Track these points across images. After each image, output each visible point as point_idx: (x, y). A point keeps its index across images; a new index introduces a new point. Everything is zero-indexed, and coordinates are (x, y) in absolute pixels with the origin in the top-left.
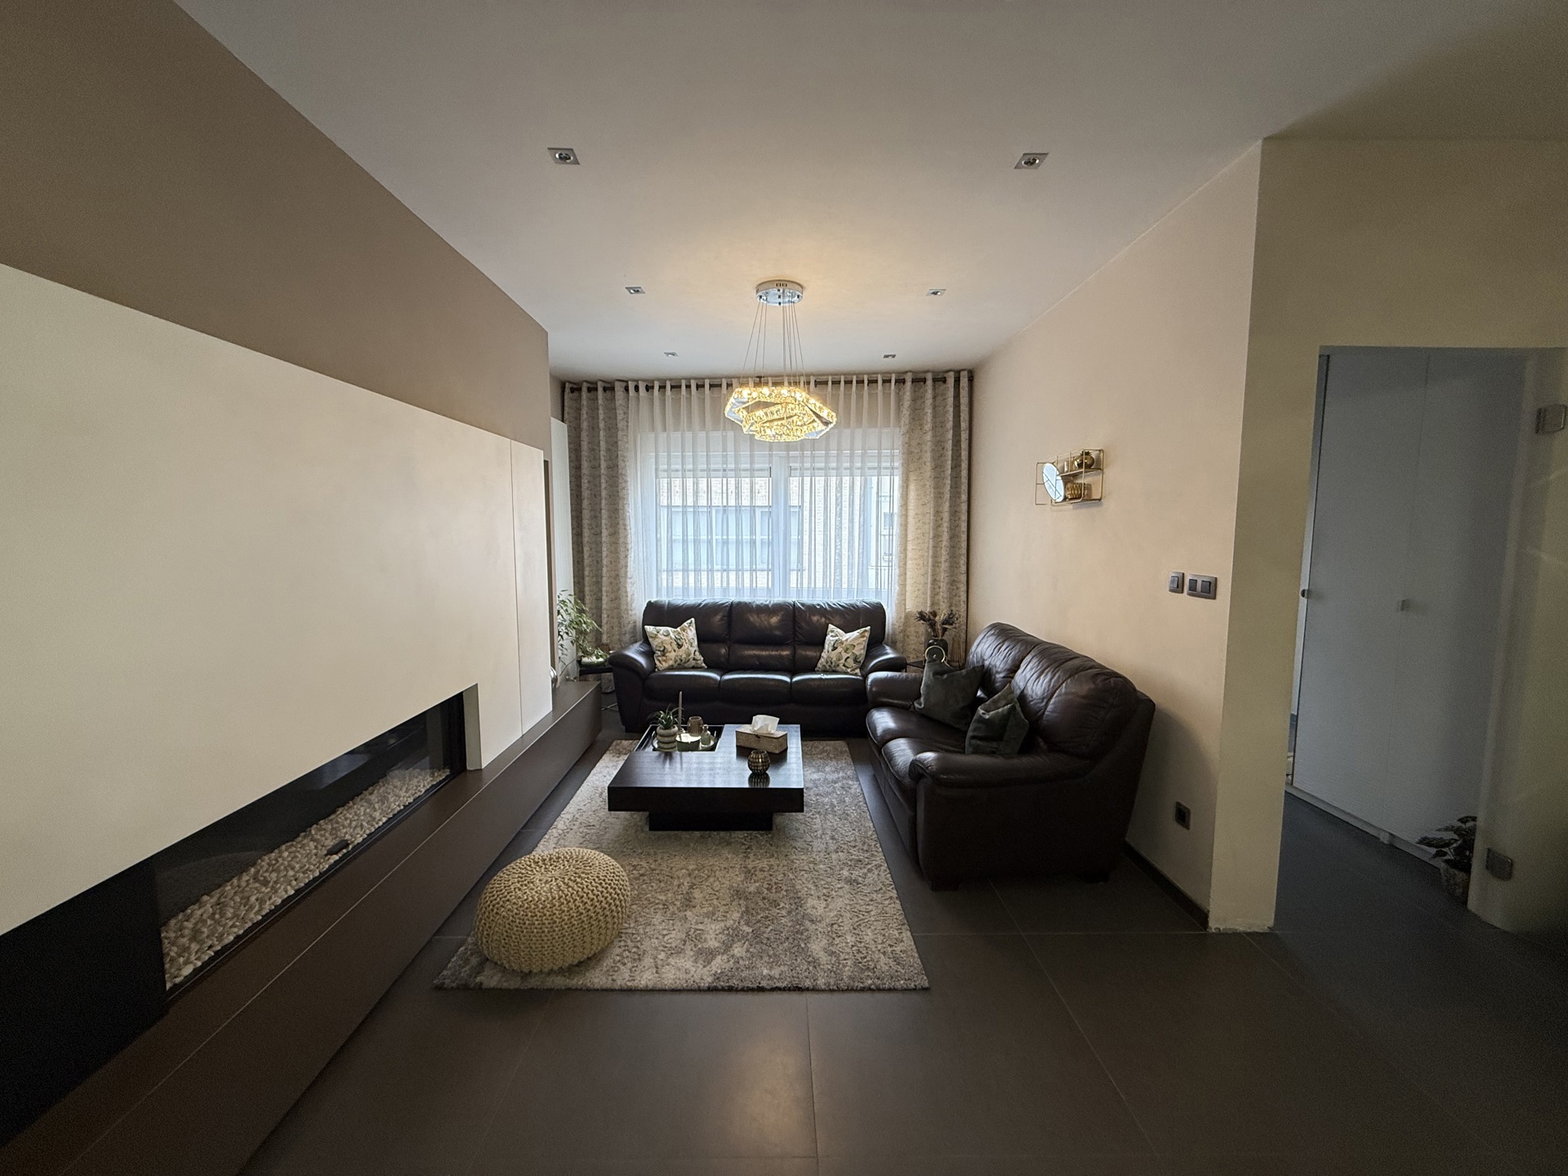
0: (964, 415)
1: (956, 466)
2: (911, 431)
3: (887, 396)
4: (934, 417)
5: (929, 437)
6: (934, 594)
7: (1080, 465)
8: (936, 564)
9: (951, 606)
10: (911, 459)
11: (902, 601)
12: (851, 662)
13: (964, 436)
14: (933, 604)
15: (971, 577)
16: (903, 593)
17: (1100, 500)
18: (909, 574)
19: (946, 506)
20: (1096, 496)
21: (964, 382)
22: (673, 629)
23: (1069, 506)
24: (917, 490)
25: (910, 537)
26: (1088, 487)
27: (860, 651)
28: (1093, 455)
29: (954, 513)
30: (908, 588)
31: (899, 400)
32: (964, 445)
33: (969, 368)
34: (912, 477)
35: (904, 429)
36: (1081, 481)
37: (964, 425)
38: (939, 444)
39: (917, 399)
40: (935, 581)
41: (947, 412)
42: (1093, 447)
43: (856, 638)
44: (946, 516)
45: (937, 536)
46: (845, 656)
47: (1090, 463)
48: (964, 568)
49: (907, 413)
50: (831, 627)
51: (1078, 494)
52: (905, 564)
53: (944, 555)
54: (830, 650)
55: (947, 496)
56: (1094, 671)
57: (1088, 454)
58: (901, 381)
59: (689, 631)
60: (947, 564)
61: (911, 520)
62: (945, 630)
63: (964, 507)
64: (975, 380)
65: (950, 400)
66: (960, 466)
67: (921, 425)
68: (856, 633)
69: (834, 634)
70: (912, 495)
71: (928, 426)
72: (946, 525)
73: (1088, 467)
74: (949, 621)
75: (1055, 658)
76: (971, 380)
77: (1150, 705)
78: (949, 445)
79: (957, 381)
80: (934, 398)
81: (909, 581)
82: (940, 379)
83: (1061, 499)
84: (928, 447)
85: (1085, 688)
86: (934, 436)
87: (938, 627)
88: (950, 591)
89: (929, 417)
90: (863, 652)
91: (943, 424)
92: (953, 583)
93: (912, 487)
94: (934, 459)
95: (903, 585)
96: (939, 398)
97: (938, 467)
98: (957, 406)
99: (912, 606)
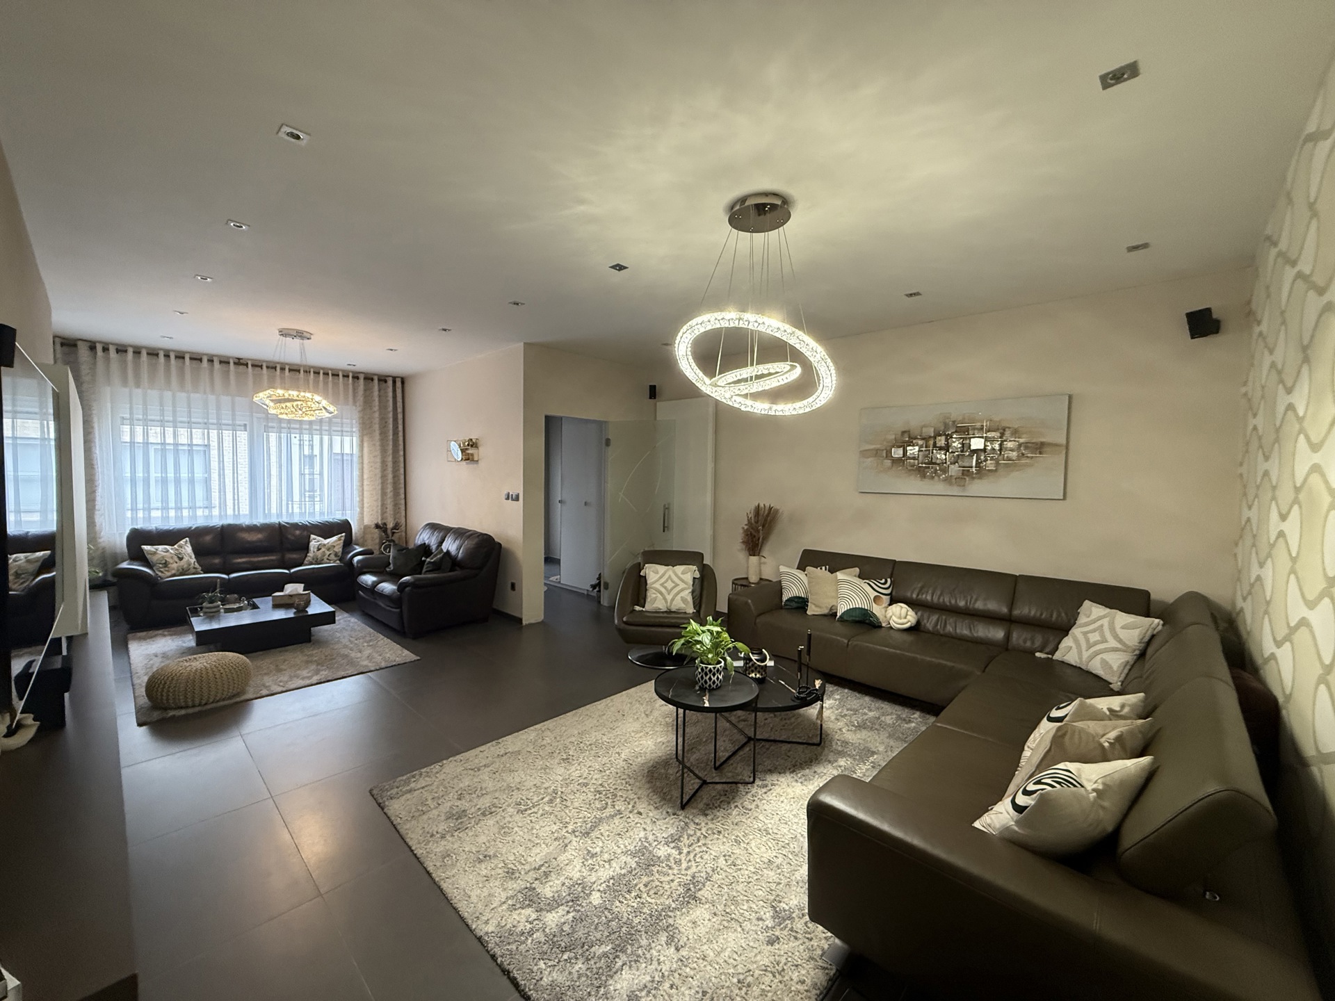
0: (399, 404)
1: (395, 433)
2: (364, 410)
3: (346, 385)
4: (380, 402)
5: (377, 415)
6: (383, 513)
7: (468, 445)
8: (384, 494)
9: (395, 519)
10: (365, 428)
11: (362, 518)
12: (333, 557)
13: (400, 416)
14: (382, 519)
15: (407, 501)
16: (362, 513)
17: (477, 461)
18: (365, 500)
19: (390, 459)
20: (476, 459)
21: (399, 384)
22: (171, 547)
23: (464, 463)
24: (369, 447)
25: (365, 476)
26: (472, 455)
27: (339, 549)
28: (474, 441)
29: (395, 462)
30: (365, 509)
31: (354, 389)
32: (400, 422)
33: (401, 376)
34: (366, 439)
35: (360, 409)
36: (468, 452)
37: (400, 410)
38: (383, 421)
39: (367, 390)
40: (383, 505)
41: (388, 401)
42: (474, 437)
43: (336, 541)
44: (390, 464)
45: (384, 477)
46: (328, 553)
47: (473, 444)
48: (403, 496)
49: (362, 399)
50: (312, 536)
51: (468, 458)
52: (363, 494)
53: (390, 488)
54: (315, 550)
55: (390, 452)
56: (477, 535)
57: (471, 440)
58: (356, 378)
59: (186, 548)
60: (392, 493)
61: (366, 466)
62: (393, 533)
63: (402, 459)
64: (406, 385)
65: (390, 394)
66: (398, 434)
67: (370, 406)
68: (335, 538)
69: (315, 541)
70: (366, 450)
71: (376, 408)
72: (390, 469)
73: (472, 446)
74: (396, 527)
75: (460, 533)
76: (403, 383)
77: (500, 544)
78: (391, 421)
79: (394, 382)
80: (379, 391)
81: (366, 505)
82: (383, 379)
83: (460, 459)
84: (377, 421)
85: (476, 540)
86: (380, 414)
87: (389, 532)
88: (394, 510)
89: (376, 403)
90: (341, 550)
91: (386, 407)
92: (396, 505)
93: (366, 444)
94: (380, 428)
95: (362, 508)
96: (382, 392)
97: (383, 433)
98: (395, 397)
99: (369, 520)
